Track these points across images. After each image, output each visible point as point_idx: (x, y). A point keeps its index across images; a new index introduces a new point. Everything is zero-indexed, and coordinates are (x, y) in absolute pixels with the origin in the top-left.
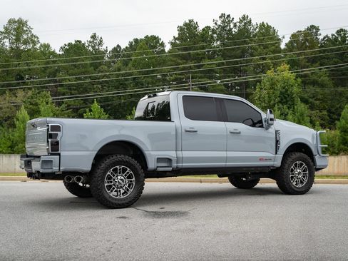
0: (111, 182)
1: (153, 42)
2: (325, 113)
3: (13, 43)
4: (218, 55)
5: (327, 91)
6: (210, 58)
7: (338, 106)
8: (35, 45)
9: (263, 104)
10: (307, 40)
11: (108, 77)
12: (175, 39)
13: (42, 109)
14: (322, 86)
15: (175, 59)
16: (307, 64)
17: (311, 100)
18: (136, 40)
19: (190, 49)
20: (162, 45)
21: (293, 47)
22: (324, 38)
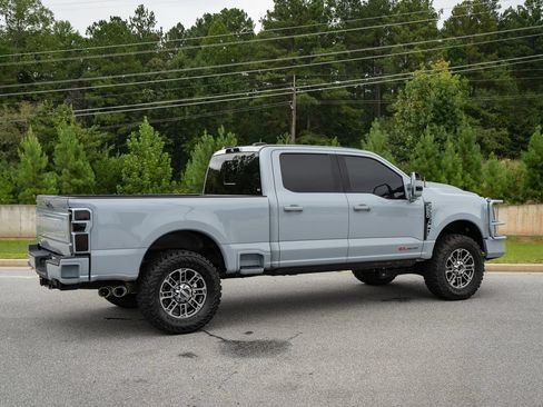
0: (170, 294)
1: (234, 19)
2: (505, 132)
3: (12, 22)
4: (338, 40)
5: (508, 98)
6: (325, 46)
7: (526, 121)
8: (48, 24)
9: (408, 124)
10: (479, 16)
11: (164, 76)
12: (270, 14)
13: (61, 133)
14: (502, 89)
15: (269, 47)
16: (479, 54)
17: (483, 112)
18: (208, 17)
19: (293, 32)
20: (250, 23)
21: (456, 26)
22: (506, 12)
